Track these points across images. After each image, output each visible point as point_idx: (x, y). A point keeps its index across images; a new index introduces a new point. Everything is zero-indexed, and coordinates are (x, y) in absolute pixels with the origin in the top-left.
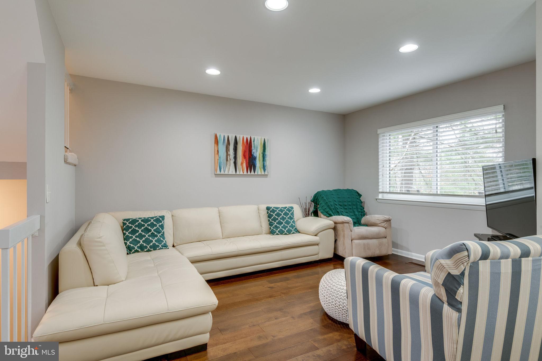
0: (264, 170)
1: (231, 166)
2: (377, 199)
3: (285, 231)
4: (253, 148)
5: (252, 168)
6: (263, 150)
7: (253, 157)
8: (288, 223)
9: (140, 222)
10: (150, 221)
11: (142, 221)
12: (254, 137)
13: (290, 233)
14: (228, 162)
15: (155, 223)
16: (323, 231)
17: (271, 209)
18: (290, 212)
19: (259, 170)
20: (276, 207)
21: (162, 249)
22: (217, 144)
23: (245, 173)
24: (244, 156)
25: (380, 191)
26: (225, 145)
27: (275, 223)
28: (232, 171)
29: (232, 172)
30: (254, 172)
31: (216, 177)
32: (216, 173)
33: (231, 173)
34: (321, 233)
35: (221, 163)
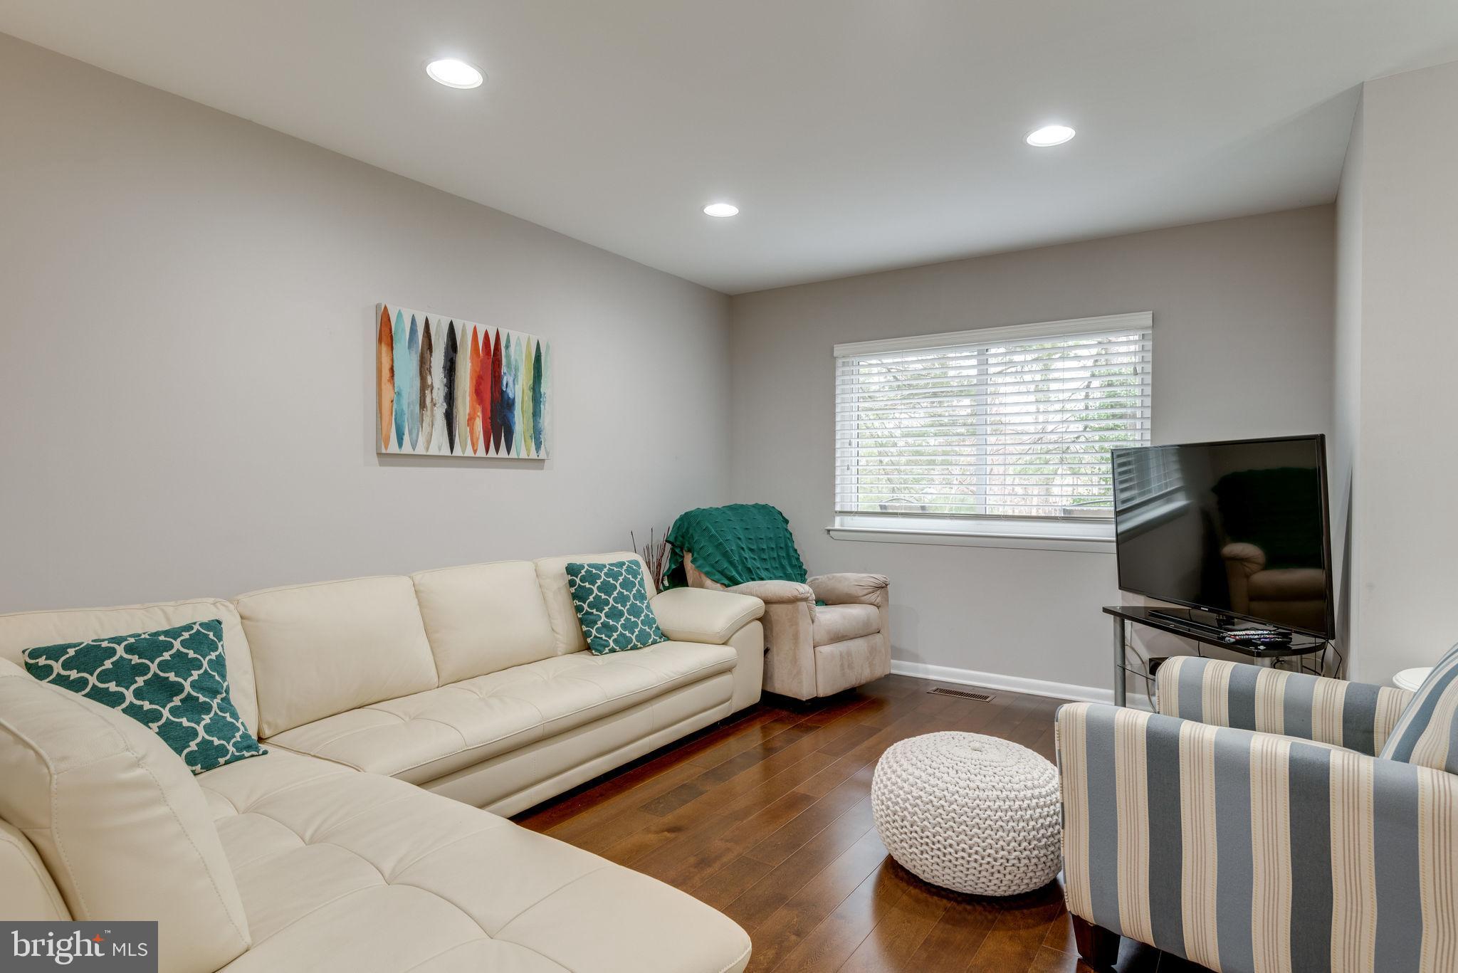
0: (538, 445)
1: (436, 426)
2: (829, 531)
3: (634, 638)
4: (504, 369)
5: (503, 438)
6: (534, 377)
7: (506, 396)
8: (635, 611)
9: (121, 657)
10: (169, 646)
11: (129, 649)
12: (507, 331)
13: (645, 645)
14: (427, 413)
15: (191, 654)
16: (743, 629)
17: (583, 572)
18: (637, 578)
19: (522, 446)
20: (593, 564)
21: (242, 758)
22: (388, 345)
23: (481, 452)
24: (478, 392)
25: (838, 508)
26: (416, 353)
27: (603, 615)
28: (439, 443)
29: (440, 450)
30: (509, 451)
31: (381, 464)
32: (386, 448)
33: (436, 453)
34: (737, 634)
35: (402, 412)
